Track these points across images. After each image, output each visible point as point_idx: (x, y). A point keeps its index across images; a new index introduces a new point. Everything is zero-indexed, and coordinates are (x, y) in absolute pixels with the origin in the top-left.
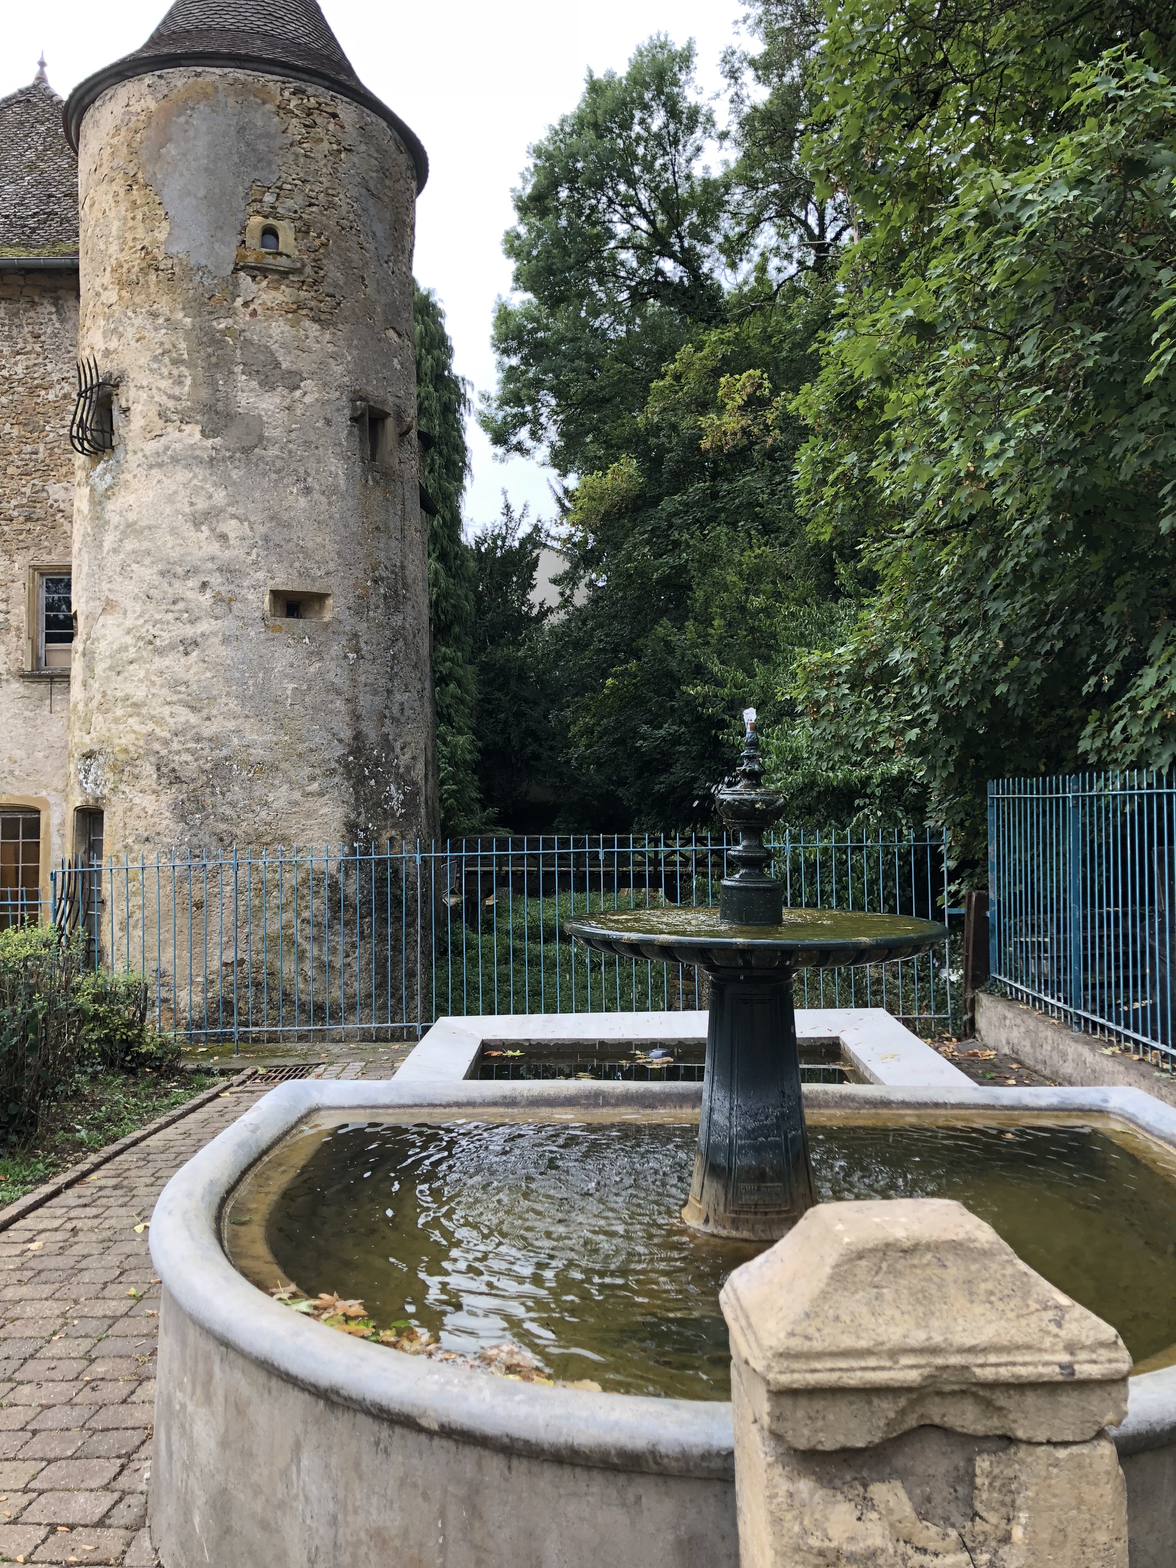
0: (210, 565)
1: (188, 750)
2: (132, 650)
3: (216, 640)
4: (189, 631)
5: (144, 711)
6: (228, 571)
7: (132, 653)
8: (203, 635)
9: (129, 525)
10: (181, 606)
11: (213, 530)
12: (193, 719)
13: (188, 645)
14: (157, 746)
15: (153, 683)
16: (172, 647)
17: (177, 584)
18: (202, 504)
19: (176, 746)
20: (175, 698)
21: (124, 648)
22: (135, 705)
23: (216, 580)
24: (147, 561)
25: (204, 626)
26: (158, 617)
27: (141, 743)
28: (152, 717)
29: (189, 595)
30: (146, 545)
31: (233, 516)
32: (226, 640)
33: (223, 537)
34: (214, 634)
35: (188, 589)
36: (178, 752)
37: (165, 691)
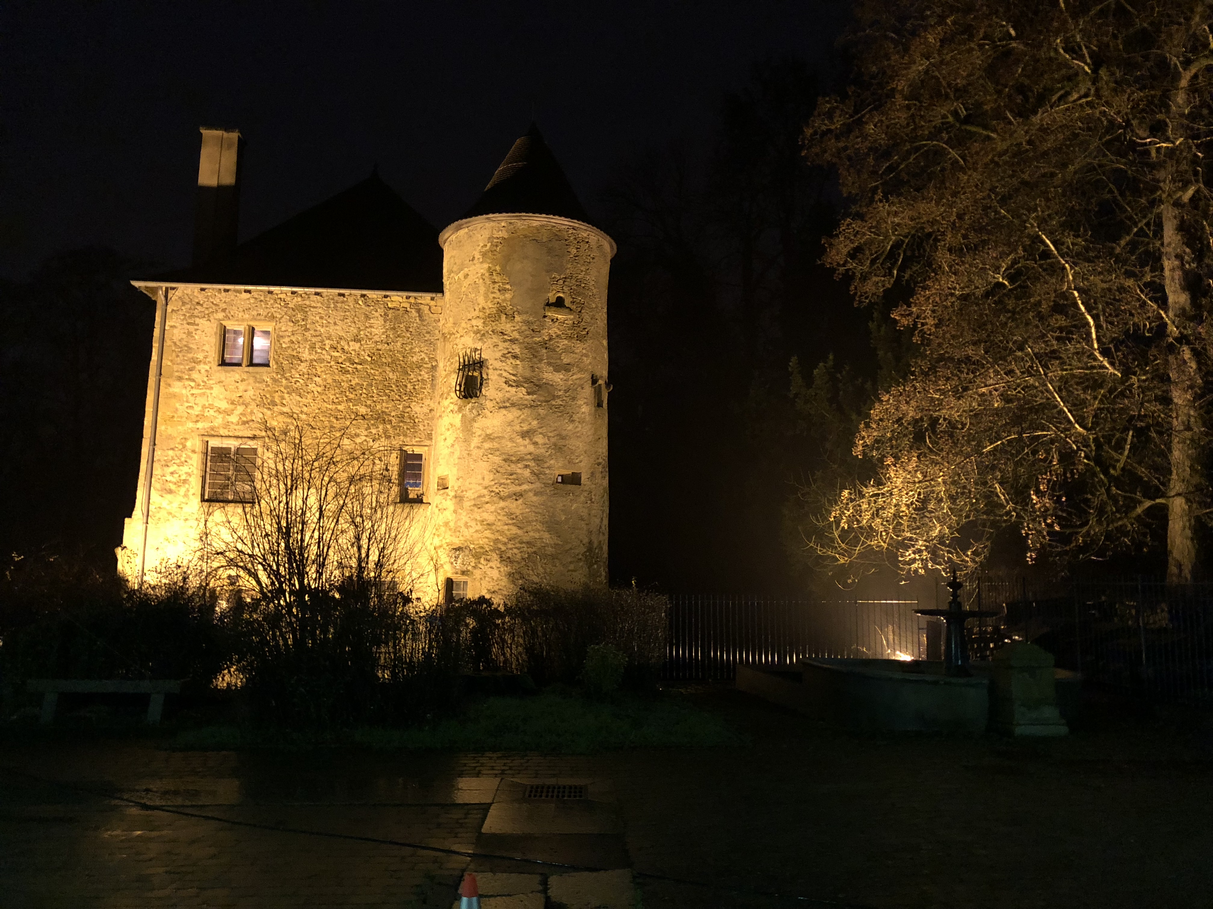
0: (529, 457)
1: (516, 548)
2: (487, 497)
3: (531, 494)
4: (518, 489)
5: (493, 527)
6: (538, 460)
7: (487, 499)
8: (525, 491)
9: (487, 435)
10: (514, 476)
11: (531, 440)
12: (519, 532)
13: (518, 496)
14: (500, 546)
15: (499, 514)
16: (509, 496)
17: (513, 466)
18: (526, 428)
19: (510, 546)
20: (510, 522)
21: (484, 496)
22: (488, 524)
23: (532, 464)
24: (498, 453)
25: (525, 487)
26: (503, 481)
27: (492, 544)
28: (498, 531)
29: (519, 471)
30: (496, 445)
31: (541, 433)
32: (536, 494)
33: (535, 443)
34: (530, 490)
35: (518, 468)
36: (511, 549)
37: (505, 518)
